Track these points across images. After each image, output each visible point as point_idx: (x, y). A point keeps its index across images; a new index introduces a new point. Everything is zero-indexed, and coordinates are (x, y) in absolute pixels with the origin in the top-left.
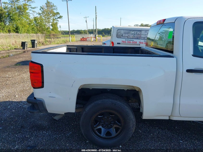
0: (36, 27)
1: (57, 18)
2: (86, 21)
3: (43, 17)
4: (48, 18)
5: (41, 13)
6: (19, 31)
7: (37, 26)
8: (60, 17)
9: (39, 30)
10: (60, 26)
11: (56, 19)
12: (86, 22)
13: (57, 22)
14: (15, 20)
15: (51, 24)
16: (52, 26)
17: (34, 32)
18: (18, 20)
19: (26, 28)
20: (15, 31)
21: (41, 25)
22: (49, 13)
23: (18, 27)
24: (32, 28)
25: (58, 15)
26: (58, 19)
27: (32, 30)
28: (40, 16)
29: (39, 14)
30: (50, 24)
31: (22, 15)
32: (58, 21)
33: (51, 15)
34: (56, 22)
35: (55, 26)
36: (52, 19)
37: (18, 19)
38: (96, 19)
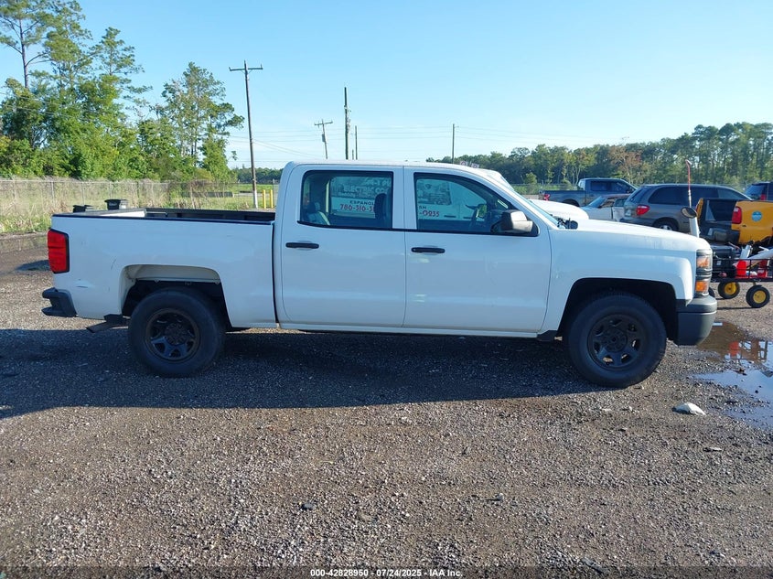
0: (142, 155)
1: (222, 123)
2: (323, 136)
3: (171, 120)
4: (191, 125)
5: (167, 108)
6: (83, 171)
7: (149, 152)
8: (235, 121)
9: (155, 166)
10: (234, 152)
11: (219, 126)
12: (324, 140)
13: (225, 137)
14: (67, 133)
15: (200, 144)
16: (204, 154)
17: (138, 172)
18: (79, 130)
19: (107, 160)
20: (67, 169)
21: (164, 149)
22: (193, 107)
23: (80, 155)
24: (132, 160)
25: (226, 115)
26: (228, 129)
27: (131, 166)
28: (160, 116)
29: (160, 110)
30: (198, 146)
31: (97, 115)
32: (228, 133)
33: (202, 113)
34: (220, 137)
35: (215, 153)
36: (205, 126)
37: (81, 129)
38: (347, 132)
